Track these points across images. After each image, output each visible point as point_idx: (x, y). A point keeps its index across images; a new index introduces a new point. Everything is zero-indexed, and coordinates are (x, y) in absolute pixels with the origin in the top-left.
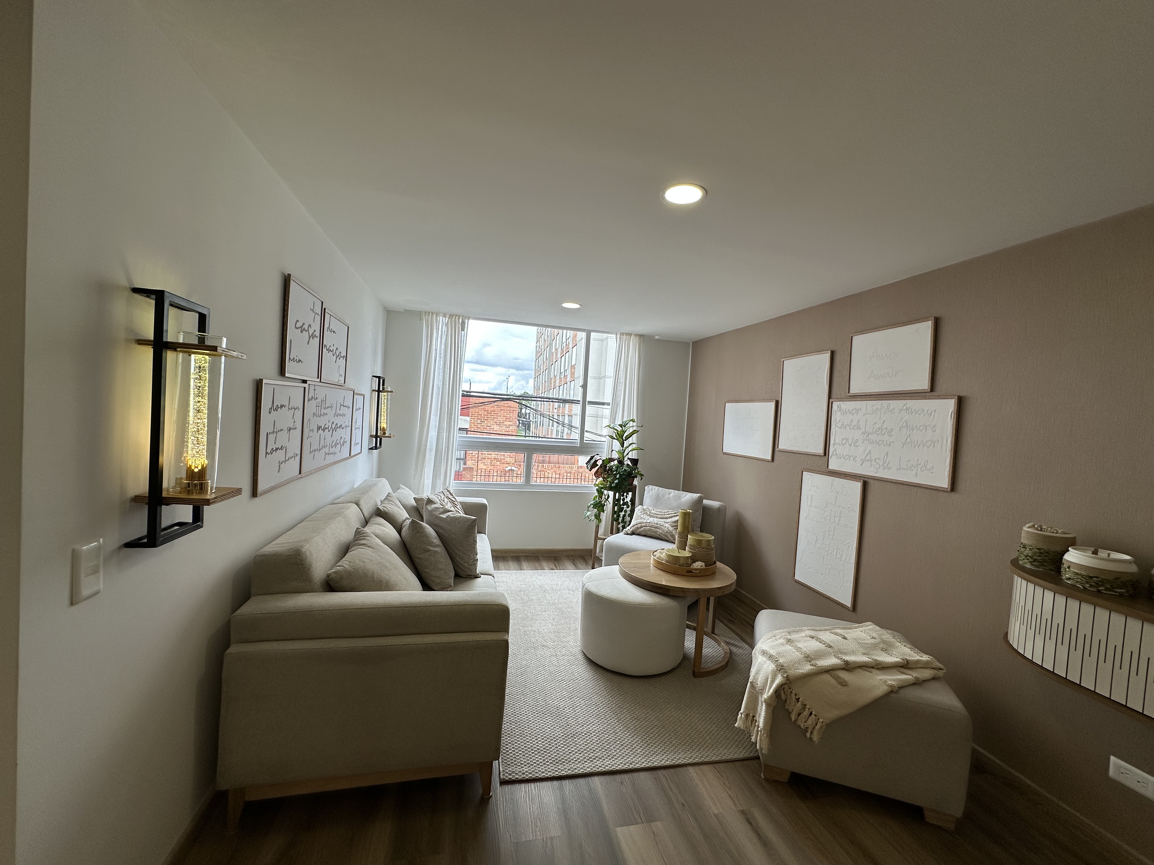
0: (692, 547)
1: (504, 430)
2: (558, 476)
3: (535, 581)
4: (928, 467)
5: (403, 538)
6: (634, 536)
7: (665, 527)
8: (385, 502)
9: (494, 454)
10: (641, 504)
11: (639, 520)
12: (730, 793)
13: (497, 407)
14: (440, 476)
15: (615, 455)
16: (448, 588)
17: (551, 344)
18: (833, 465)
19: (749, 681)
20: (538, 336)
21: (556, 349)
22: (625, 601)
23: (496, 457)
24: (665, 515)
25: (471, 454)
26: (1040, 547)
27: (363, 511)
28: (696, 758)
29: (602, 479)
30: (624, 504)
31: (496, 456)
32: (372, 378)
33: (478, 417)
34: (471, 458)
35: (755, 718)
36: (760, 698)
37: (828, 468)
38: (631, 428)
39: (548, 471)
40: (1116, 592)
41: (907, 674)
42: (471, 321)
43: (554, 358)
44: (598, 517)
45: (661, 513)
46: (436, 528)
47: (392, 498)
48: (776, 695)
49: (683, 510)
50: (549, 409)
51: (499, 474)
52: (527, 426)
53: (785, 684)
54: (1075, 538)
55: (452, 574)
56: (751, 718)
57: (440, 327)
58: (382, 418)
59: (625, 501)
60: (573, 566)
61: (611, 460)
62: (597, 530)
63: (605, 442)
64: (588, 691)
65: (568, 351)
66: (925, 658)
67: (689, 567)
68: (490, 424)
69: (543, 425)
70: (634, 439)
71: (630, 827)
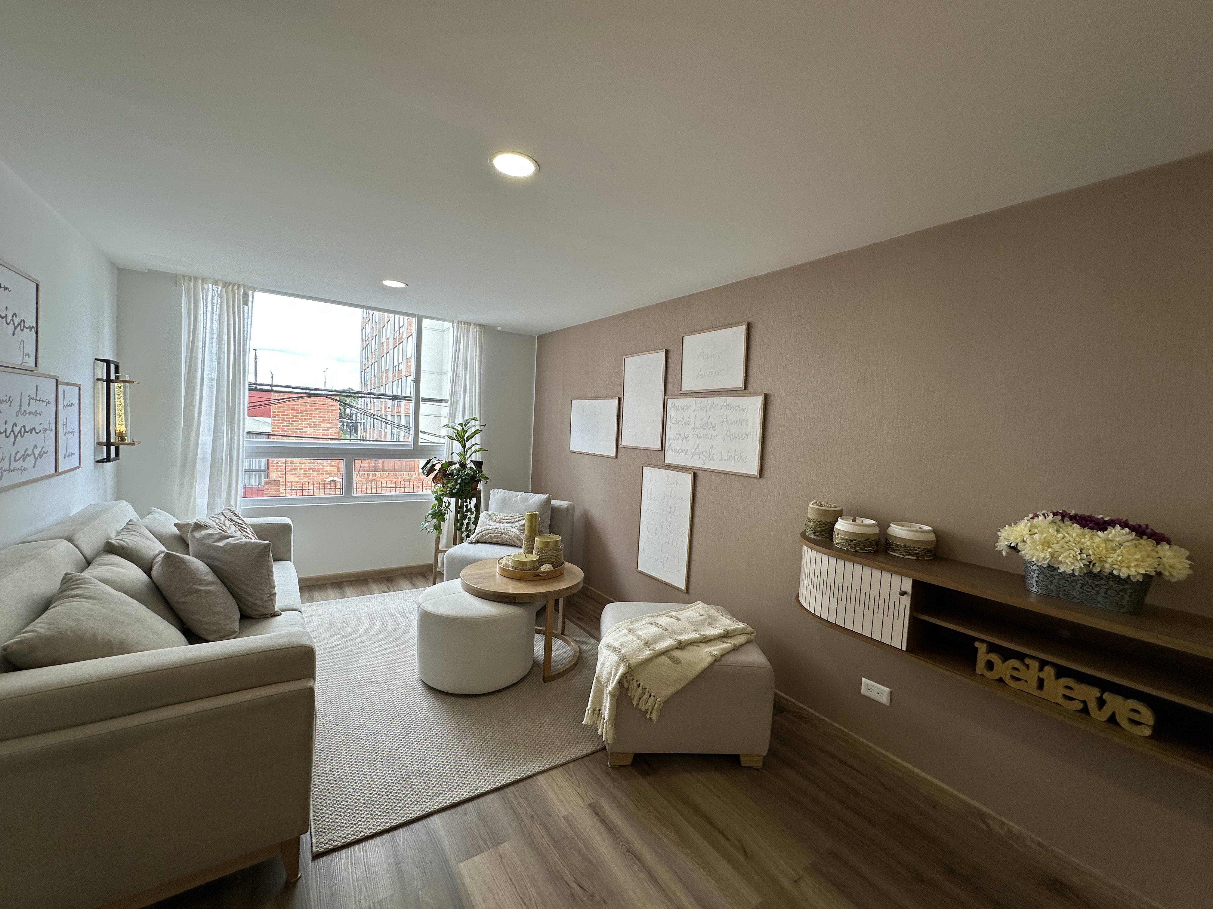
0: (540, 550)
1: (321, 434)
2: (393, 485)
3: (362, 609)
4: (743, 457)
5: (154, 579)
6: (478, 544)
7: (513, 532)
8: (123, 533)
9: (309, 463)
10: (487, 509)
11: (485, 527)
12: (579, 791)
13: (310, 406)
14: (220, 492)
15: (456, 458)
16: (230, 635)
17: (380, 332)
18: (669, 459)
19: (595, 676)
20: (363, 322)
21: (388, 339)
22: (467, 617)
23: (312, 467)
24: (512, 519)
25: (276, 464)
26: (819, 520)
27: (82, 549)
28: (545, 764)
29: (441, 485)
30: (467, 511)
31: (312, 465)
32: (94, 362)
33: (284, 418)
34: (276, 469)
35: (601, 712)
36: (605, 690)
37: (664, 462)
38: (473, 428)
39: (381, 480)
40: (866, 550)
41: (728, 643)
42: (257, 294)
43: (385, 350)
44: (437, 527)
45: (508, 518)
46: (209, 561)
47: (136, 527)
48: (619, 685)
49: (530, 512)
50: (381, 408)
51: (316, 487)
52: (354, 428)
53: (627, 672)
54: (842, 510)
55: (237, 616)
56: (597, 712)
57: (210, 298)
58: (117, 419)
59: (469, 508)
60: (410, 585)
61: (452, 463)
62: (437, 542)
63: (444, 443)
64: (427, 722)
65: (402, 342)
66: (741, 625)
67: (537, 570)
68: (301, 426)
69: (374, 427)
70: (477, 439)
71: (475, 858)
